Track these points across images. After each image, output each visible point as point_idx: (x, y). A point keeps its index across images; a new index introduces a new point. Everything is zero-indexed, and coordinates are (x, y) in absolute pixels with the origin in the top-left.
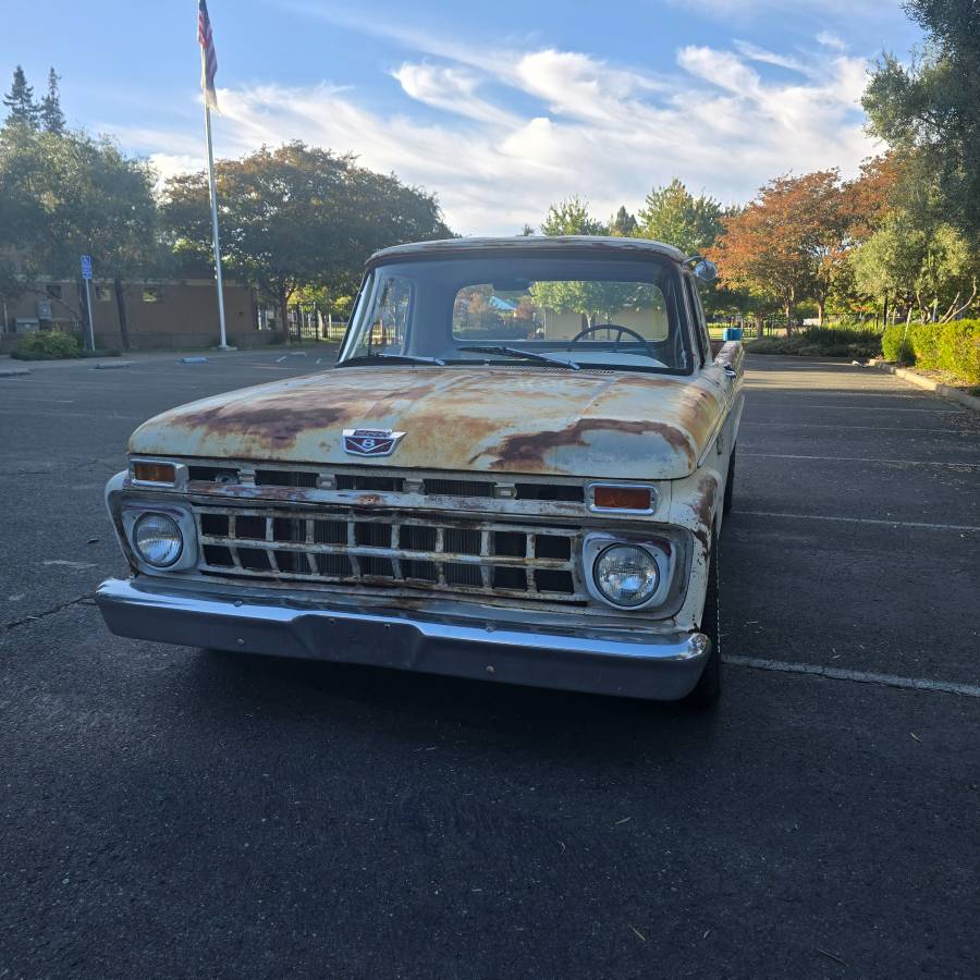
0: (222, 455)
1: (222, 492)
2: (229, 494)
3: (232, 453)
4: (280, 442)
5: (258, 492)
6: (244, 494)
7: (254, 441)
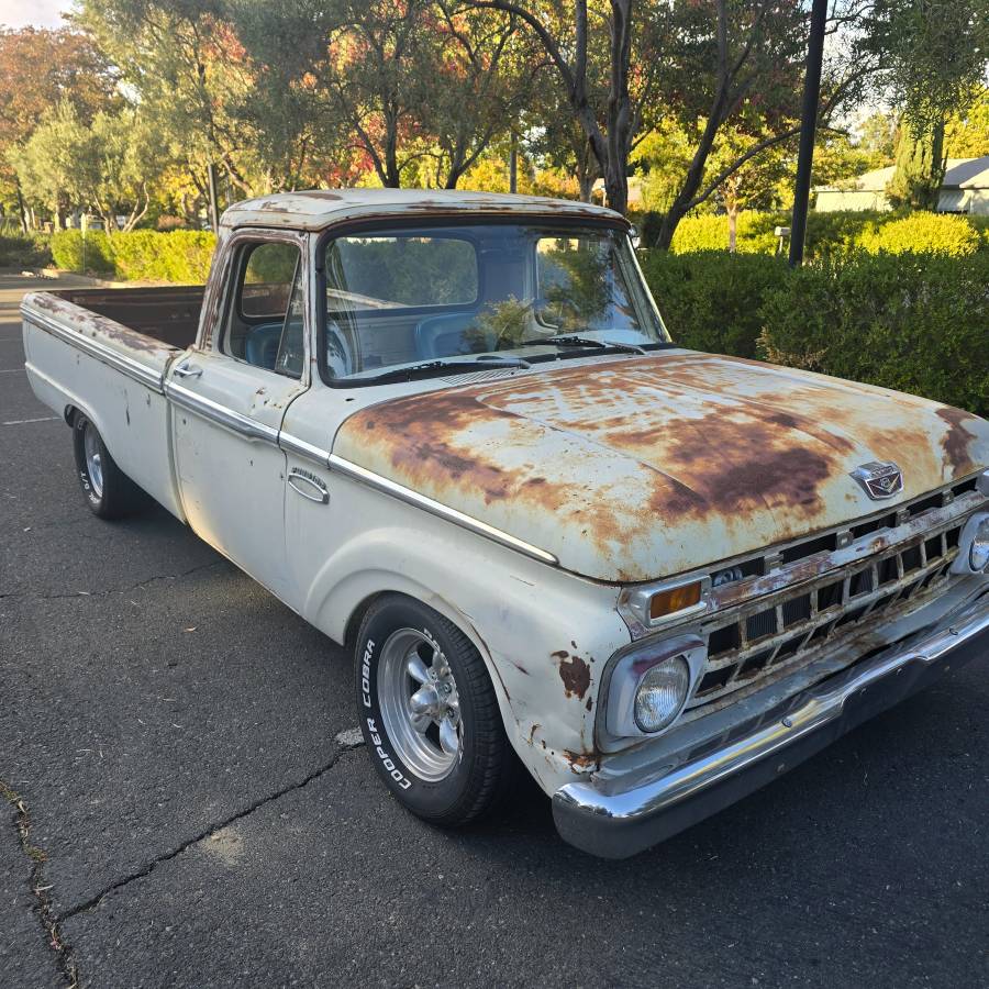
0: (763, 544)
1: (756, 592)
2: (763, 592)
3: (772, 538)
4: (809, 507)
5: (790, 577)
6: (778, 585)
7: (786, 515)
